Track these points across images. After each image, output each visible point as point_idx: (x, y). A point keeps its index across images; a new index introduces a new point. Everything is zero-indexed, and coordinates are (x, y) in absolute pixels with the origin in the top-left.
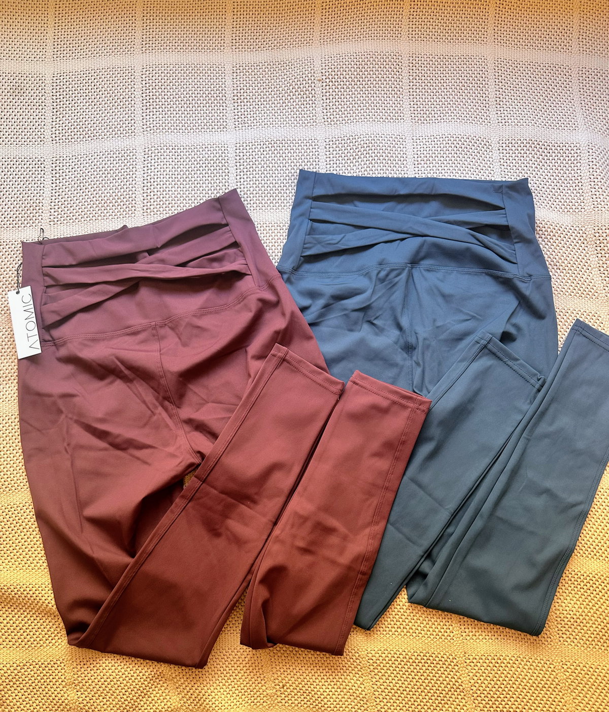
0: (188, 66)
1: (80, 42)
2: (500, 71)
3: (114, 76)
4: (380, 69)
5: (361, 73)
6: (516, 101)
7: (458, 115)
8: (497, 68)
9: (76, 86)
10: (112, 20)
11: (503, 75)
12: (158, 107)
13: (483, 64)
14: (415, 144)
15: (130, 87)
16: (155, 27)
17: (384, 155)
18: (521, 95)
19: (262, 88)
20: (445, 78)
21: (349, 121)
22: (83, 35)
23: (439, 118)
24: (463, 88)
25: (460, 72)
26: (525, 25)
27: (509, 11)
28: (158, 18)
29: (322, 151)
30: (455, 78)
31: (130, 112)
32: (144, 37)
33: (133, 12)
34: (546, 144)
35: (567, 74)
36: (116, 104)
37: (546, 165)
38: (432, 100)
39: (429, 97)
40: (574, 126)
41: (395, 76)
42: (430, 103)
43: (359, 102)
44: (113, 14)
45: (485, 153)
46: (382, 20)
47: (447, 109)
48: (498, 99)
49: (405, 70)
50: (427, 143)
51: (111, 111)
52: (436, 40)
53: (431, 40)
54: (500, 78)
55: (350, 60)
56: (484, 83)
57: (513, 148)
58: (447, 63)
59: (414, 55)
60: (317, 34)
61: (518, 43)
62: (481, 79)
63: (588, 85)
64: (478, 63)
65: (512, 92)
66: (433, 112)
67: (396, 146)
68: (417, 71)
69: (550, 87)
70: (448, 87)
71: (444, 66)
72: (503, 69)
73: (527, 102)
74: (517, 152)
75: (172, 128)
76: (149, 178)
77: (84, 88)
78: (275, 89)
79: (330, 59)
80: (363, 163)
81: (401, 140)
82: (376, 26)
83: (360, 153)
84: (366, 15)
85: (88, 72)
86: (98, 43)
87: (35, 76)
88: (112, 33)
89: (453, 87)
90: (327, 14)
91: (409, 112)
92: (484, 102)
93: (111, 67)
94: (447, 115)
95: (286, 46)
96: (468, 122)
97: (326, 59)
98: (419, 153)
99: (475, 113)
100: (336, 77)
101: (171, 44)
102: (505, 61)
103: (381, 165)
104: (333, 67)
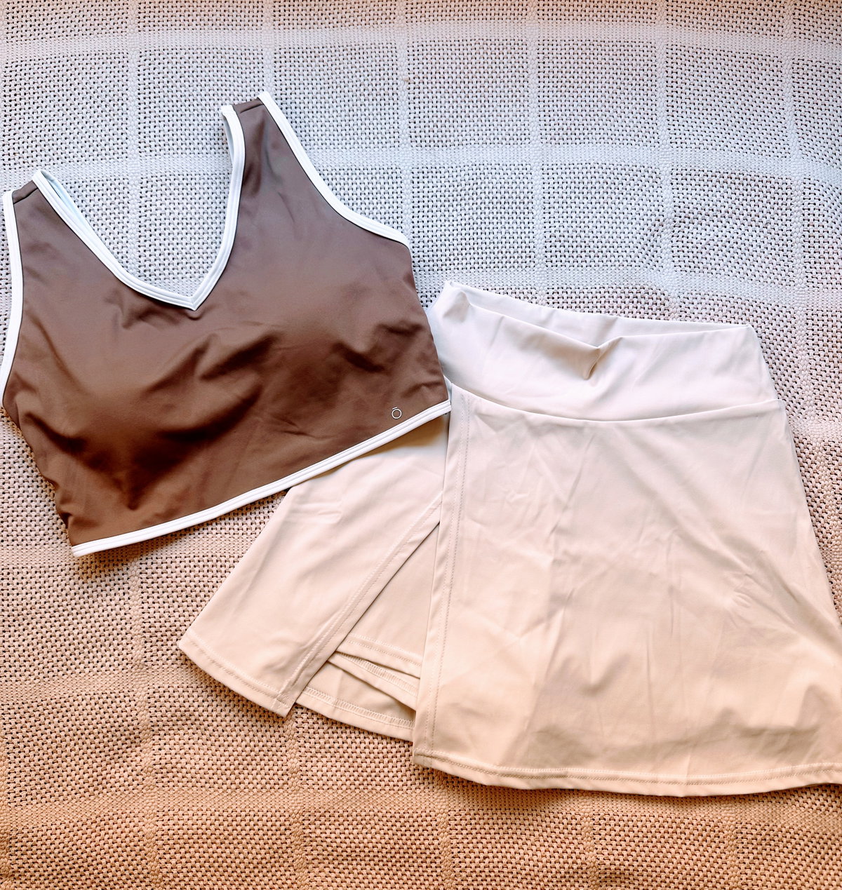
0: (207, 51)
1: (46, 13)
2: (675, 66)
3: (97, 66)
4: (494, 66)
6: (697, 112)
8: (670, 61)
9: (40, 80)
11: (679, 71)
12: (162, 114)
13: (650, 54)
14: (546, 176)
18: (705, 103)
19: (319, 86)
20: (592, 75)
21: (448, 144)
23: (582, 137)
25: (615, 67)
29: (407, 186)
30: (607, 76)
31: (120, 122)
34: (741, 177)
35: (775, 69)
37: (741, 207)
38: (571, 108)
39: (567, 103)
40: (783, 151)
41: (517, 74)
43: (463, 114)
45: (650, 189)
47: (593, 122)
48: (670, 109)
49: (533, 64)
50: (564, 176)
51: (92, 120)
52: (579, 18)
54: (675, 75)
55: (449, 52)
56: (650, 83)
57: (693, 183)
58: (596, 52)
59: (545, 42)
61: (703, 22)
62: (646, 78)
63: (806, 86)
64: (641, 54)
65: (692, 97)
66: (573, 127)
67: (517, 181)
68: (551, 65)
69: (750, 90)
71: (592, 57)
72: (679, 61)
73: (713, 112)
76: (148, 223)
77: (52, 84)
78: (339, 90)
79: (420, 48)
81: (525, 172)
83: (463, 193)
85: (57, 60)
86: (73, 15)
91: (538, 128)
92: (650, 112)
93: (93, 53)
94: (594, 131)
95: (355, 23)
96: (626, 142)
97: (416, 49)
98: (551, 190)
99: (636, 129)
100: (429, 76)
101: (182, 18)
102: (683, 49)
103: (495, 211)
104: (425, 61)
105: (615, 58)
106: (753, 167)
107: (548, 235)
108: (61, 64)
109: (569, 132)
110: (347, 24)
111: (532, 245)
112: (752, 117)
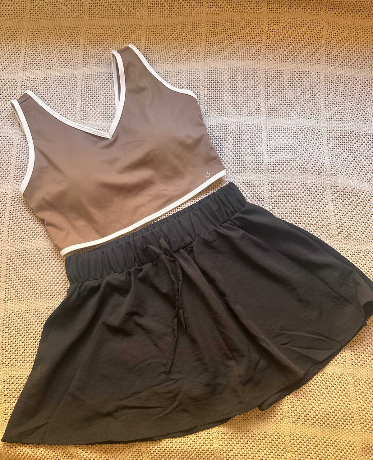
1: (42, 58)
2: (329, 83)
3: (63, 82)
4: (245, 80)
5: (232, 82)
6: (339, 104)
7: (299, 112)
8: (326, 81)
9: (37, 87)
10: (64, 44)
11: (331, 86)
12: (91, 102)
13: (317, 77)
14: (268, 131)
15: (73, 89)
16: (92, 49)
17: (246, 138)
18: (343, 100)
20: (290, 87)
21: (223, 114)
22: (44, 54)
23: (285, 114)
24: (303, 94)
25: (301, 83)
26: (346, 52)
27: (336, 41)
28: (94, 43)
30: (297, 87)
31: (72, 106)
32: (85, 56)
33: (78, 39)
34: (360, 134)
36: (64, 100)
37: (360, 148)
38: (281, 101)
39: (279, 99)
41: (255, 85)
42: (279, 104)
43: (230, 101)
44: (65, 40)
45: (318, 139)
46: (247, 46)
47: (291, 108)
48: (327, 102)
49: (263, 80)
50: (277, 132)
51: (60, 105)
52: (284, 61)
53: (281, 60)
55: (224, 73)
56: (317, 90)
57: (337, 137)
58: (292, 76)
59: (269, 71)
60: (202, 54)
61: (342, 64)
62: (315, 88)
64: (313, 77)
65: (337, 97)
66: (281, 110)
67: (255, 132)
68: (271, 81)
69: (364, 94)
70: (292, 93)
71: (290, 78)
72: (330, 81)
73: (347, 104)
74: (340, 139)
75: (101, 117)
77: (43, 89)
79: (211, 72)
80: (231, 144)
81: (258, 128)
82: (243, 50)
83: (229, 137)
84: (236, 42)
85: (46, 79)
86: (54, 59)
87: (11, 81)
88: (63, 53)
89: (295, 93)
90: (210, 40)
91: (265, 109)
92: (317, 104)
93: (62, 76)
94: (291, 112)
95: (181, 62)
96: (306, 117)
97: (208, 72)
98: (271, 138)
99: (311, 111)
100: (214, 84)
101: (102, 60)
102: (332, 76)
103: (244, 145)
104: (212, 77)
105: (301, 79)
106: (365, 129)
107: (269, 157)
108: (47, 81)
109: (279, 112)
110: (177, 62)
111: (261, 161)
112: (365, 107)
